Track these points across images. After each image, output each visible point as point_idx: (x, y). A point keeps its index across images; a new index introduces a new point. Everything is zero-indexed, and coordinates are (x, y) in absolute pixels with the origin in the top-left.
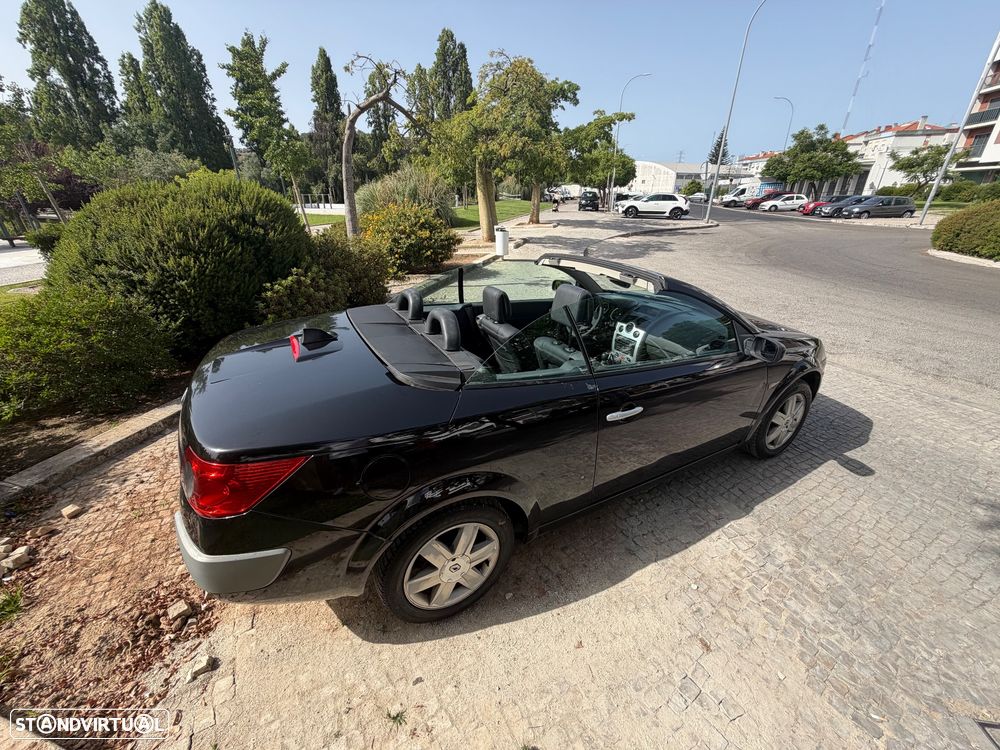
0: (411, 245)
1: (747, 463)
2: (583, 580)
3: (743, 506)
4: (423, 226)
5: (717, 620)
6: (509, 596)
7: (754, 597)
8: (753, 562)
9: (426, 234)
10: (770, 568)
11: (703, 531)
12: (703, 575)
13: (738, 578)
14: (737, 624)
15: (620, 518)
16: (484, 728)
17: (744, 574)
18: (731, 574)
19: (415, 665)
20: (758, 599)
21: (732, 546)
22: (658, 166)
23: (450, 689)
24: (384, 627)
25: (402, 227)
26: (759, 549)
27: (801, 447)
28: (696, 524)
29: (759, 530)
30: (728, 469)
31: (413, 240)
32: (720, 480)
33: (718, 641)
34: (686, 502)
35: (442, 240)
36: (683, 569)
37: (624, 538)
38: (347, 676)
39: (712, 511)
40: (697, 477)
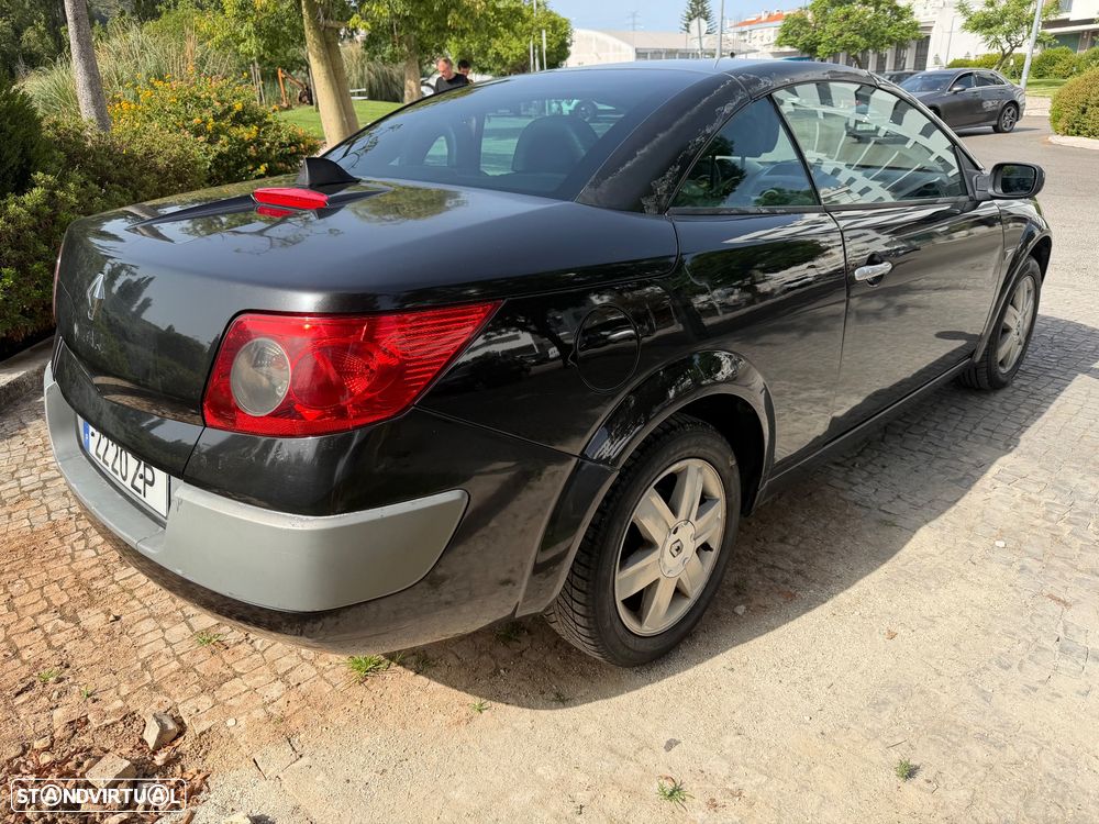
0: (220, 155)
1: (973, 399)
2: (841, 569)
3: (1001, 445)
4: (239, 119)
5: (1054, 574)
6: (741, 609)
7: (1084, 539)
8: (1057, 502)
9: (247, 133)
10: (1082, 505)
11: (966, 482)
12: (1001, 531)
13: (1049, 524)
14: (1081, 571)
15: (842, 489)
16: (820, 768)
17: (1054, 517)
18: (1038, 522)
19: (650, 728)
20: (1089, 540)
21: (1018, 492)
22: (601, 36)
23: (729, 739)
24: (558, 695)
25: (197, 120)
26: (1055, 487)
27: (1031, 371)
28: (952, 478)
29: (1041, 467)
30: (954, 410)
31: (222, 145)
32: (954, 423)
33: (1073, 595)
34: (922, 457)
35: (282, 145)
36: (971, 529)
37: (865, 511)
38: (540, 771)
39: (965, 459)
40: (918, 424)
